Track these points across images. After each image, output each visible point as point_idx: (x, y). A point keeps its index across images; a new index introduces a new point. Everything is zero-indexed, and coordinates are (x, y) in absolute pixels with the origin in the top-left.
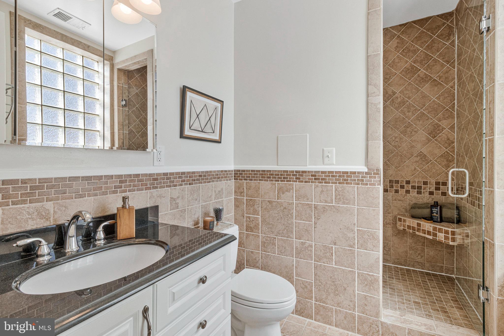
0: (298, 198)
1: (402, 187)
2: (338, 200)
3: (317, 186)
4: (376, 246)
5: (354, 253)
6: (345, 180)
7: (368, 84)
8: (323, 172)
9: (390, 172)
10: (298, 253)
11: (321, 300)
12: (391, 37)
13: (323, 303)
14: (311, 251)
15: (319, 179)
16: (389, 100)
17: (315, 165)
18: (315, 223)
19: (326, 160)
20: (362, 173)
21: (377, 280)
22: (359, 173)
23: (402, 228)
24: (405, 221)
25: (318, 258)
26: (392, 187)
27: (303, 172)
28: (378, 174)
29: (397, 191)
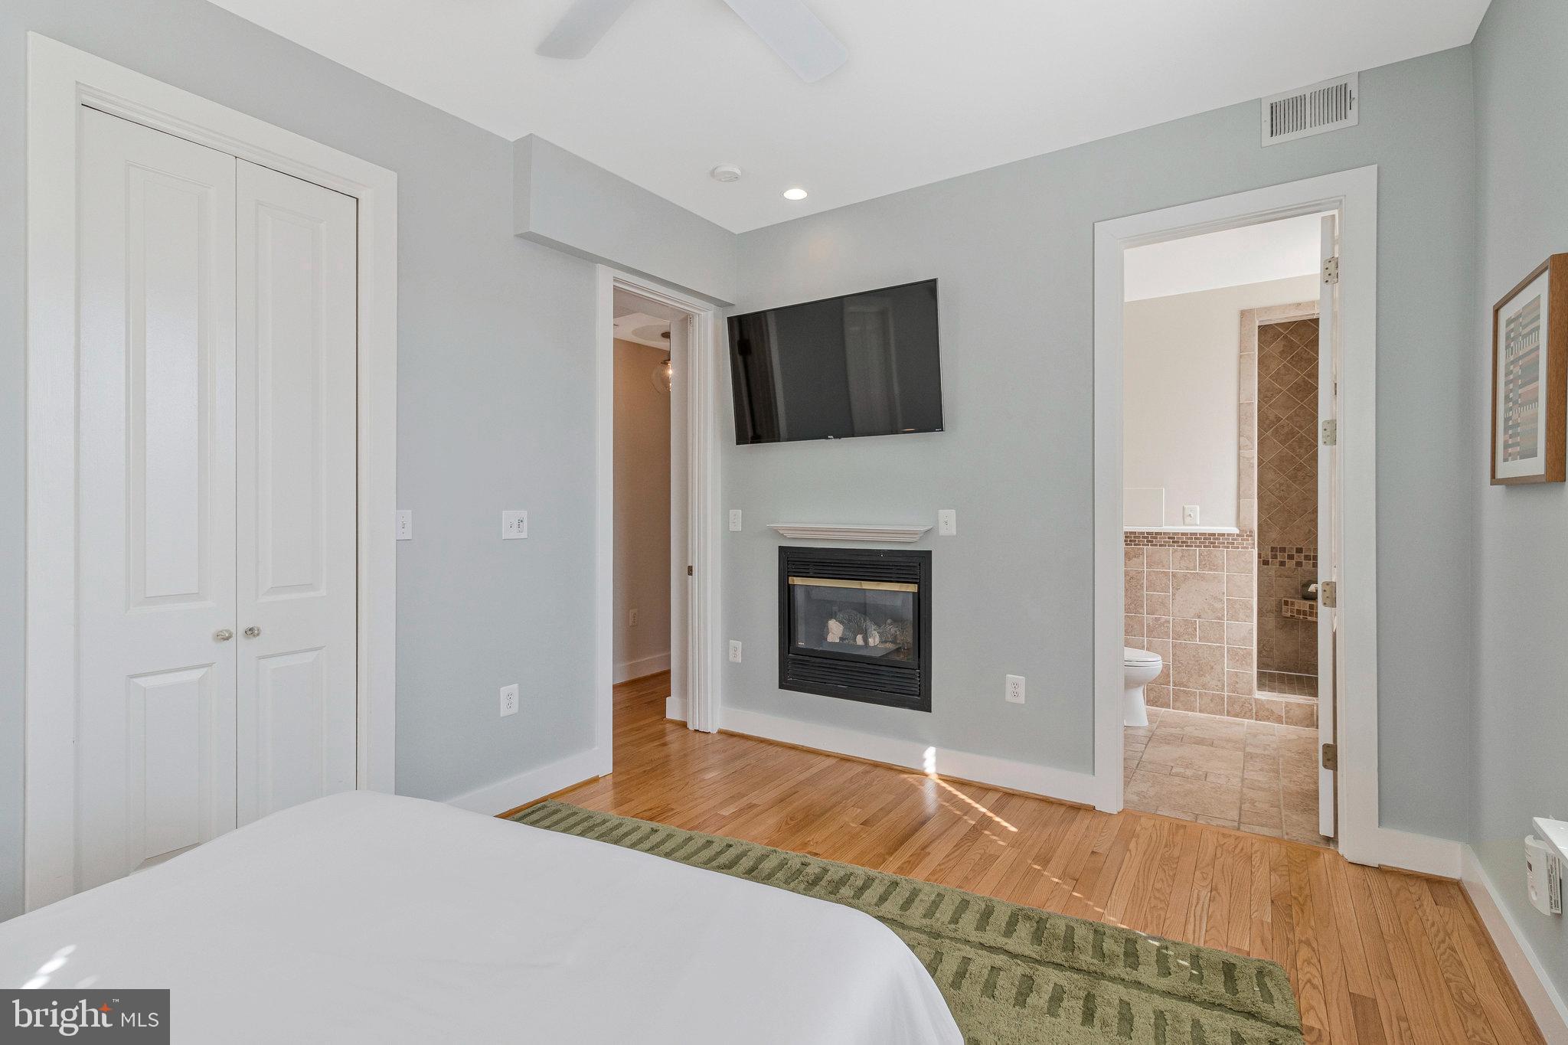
0: (1149, 565)
1: (1291, 557)
2: (1203, 566)
3: (1176, 551)
4: (1249, 616)
5: (1222, 626)
6: (1212, 543)
7: (1239, 436)
8: (1183, 534)
9: (1274, 535)
10: (1150, 631)
11: (1181, 684)
12: (1274, 336)
13: (1183, 687)
14: (1168, 627)
15: (1178, 542)
16: (1271, 428)
17: (1173, 525)
18: (1174, 595)
19: (1188, 520)
20: (1233, 535)
21: (1250, 654)
22: (1228, 535)
23: (1289, 614)
24: (1293, 604)
25: (1177, 636)
26: (1275, 557)
27: (1157, 533)
28: (1251, 536)
29: (1282, 564)
